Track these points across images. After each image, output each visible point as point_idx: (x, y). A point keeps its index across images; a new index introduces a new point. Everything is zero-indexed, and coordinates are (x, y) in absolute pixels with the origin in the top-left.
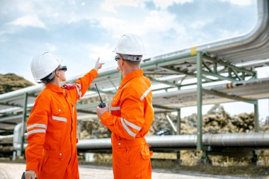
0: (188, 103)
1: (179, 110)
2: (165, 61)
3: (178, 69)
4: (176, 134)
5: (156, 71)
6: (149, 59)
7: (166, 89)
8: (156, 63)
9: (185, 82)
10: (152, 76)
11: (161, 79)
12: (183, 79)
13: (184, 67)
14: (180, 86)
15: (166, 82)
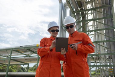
0: (32, 62)
1: (28, 64)
2: (28, 47)
3: (31, 50)
4: (26, 72)
5: (24, 50)
6: (22, 46)
7: (25, 57)
8: (25, 48)
9: (32, 55)
10: (22, 52)
11: (24, 53)
12: (32, 54)
13: (33, 50)
14: (30, 56)
15: (25, 55)
